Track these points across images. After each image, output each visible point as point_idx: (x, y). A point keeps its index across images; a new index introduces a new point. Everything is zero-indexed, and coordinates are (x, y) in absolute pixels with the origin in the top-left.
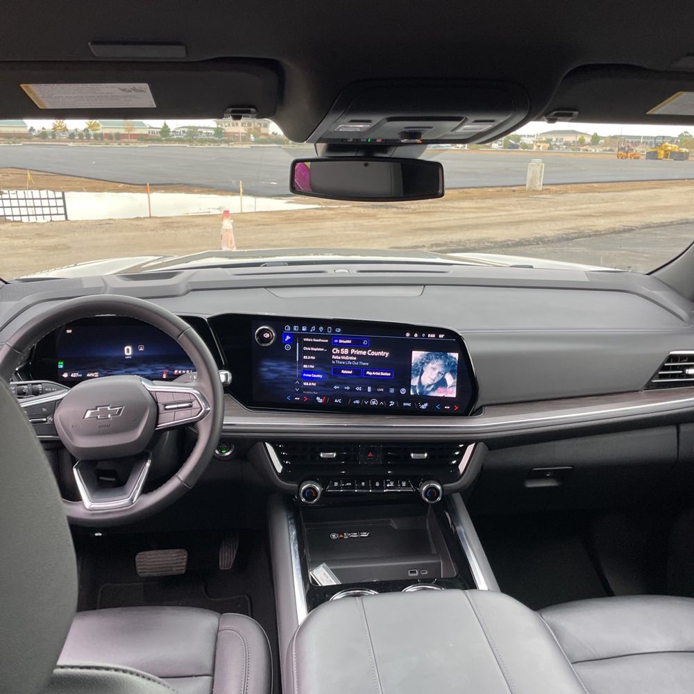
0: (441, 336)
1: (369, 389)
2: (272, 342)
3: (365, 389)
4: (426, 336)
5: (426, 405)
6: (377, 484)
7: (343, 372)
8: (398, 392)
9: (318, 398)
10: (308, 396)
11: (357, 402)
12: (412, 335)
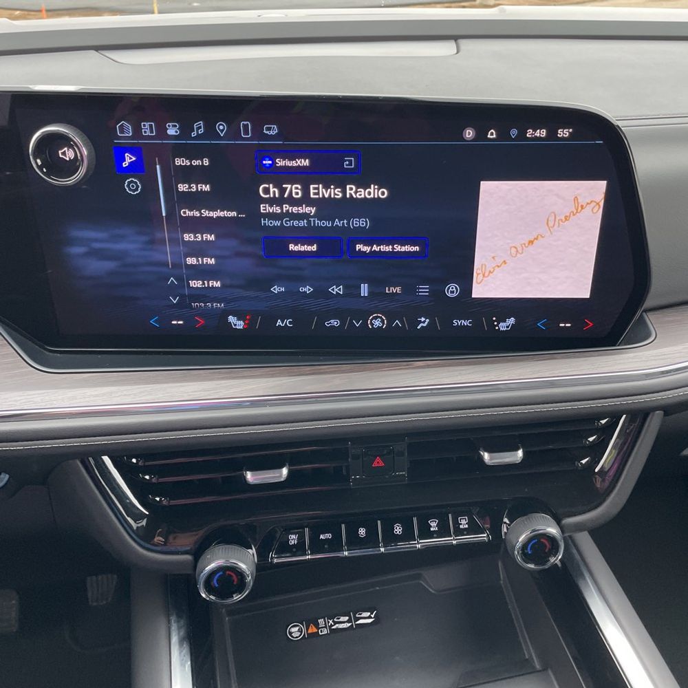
0: (564, 133)
1: (364, 290)
2: (82, 172)
3: (352, 290)
4: (522, 135)
5: (511, 321)
6: (398, 530)
7: (292, 247)
8: (438, 295)
9: (232, 319)
10: (204, 313)
11: (335, 323)
12: (481, 134)
